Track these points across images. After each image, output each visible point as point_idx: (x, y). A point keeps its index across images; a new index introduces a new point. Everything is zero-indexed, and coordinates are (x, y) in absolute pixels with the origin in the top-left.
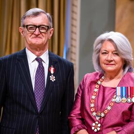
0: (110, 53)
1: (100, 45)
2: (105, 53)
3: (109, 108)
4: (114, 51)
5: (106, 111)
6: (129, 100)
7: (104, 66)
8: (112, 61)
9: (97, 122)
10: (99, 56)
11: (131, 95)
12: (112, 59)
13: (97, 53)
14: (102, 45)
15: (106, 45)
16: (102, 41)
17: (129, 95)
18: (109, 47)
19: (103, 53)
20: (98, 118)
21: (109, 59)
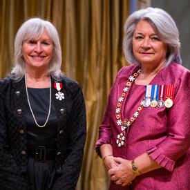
0: (147, 38)
1: (133, 26)
2: (140, 37)
3: (136, 114)
4: (153, 35)
5: (132, 119)
6: (161, 104)
7: (138, 55)
8: (149, 48)
9: (122, 134)
10: (132, 41)
11: (163, 97)
12: (149, 46)
13: (129, 38)
14: (135, 27)
15: (141, 26)
16: (136, 21)
17: (161, 96)
18: (146, 29)
19: (137, 38)
20: (123, 129)
21: (146, 45)
